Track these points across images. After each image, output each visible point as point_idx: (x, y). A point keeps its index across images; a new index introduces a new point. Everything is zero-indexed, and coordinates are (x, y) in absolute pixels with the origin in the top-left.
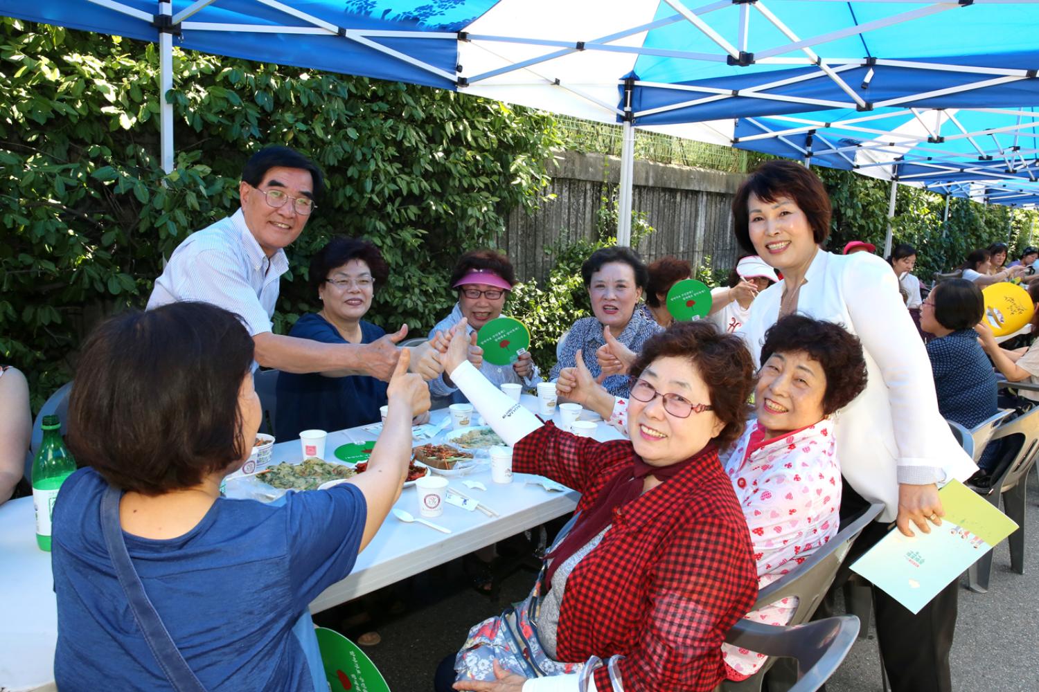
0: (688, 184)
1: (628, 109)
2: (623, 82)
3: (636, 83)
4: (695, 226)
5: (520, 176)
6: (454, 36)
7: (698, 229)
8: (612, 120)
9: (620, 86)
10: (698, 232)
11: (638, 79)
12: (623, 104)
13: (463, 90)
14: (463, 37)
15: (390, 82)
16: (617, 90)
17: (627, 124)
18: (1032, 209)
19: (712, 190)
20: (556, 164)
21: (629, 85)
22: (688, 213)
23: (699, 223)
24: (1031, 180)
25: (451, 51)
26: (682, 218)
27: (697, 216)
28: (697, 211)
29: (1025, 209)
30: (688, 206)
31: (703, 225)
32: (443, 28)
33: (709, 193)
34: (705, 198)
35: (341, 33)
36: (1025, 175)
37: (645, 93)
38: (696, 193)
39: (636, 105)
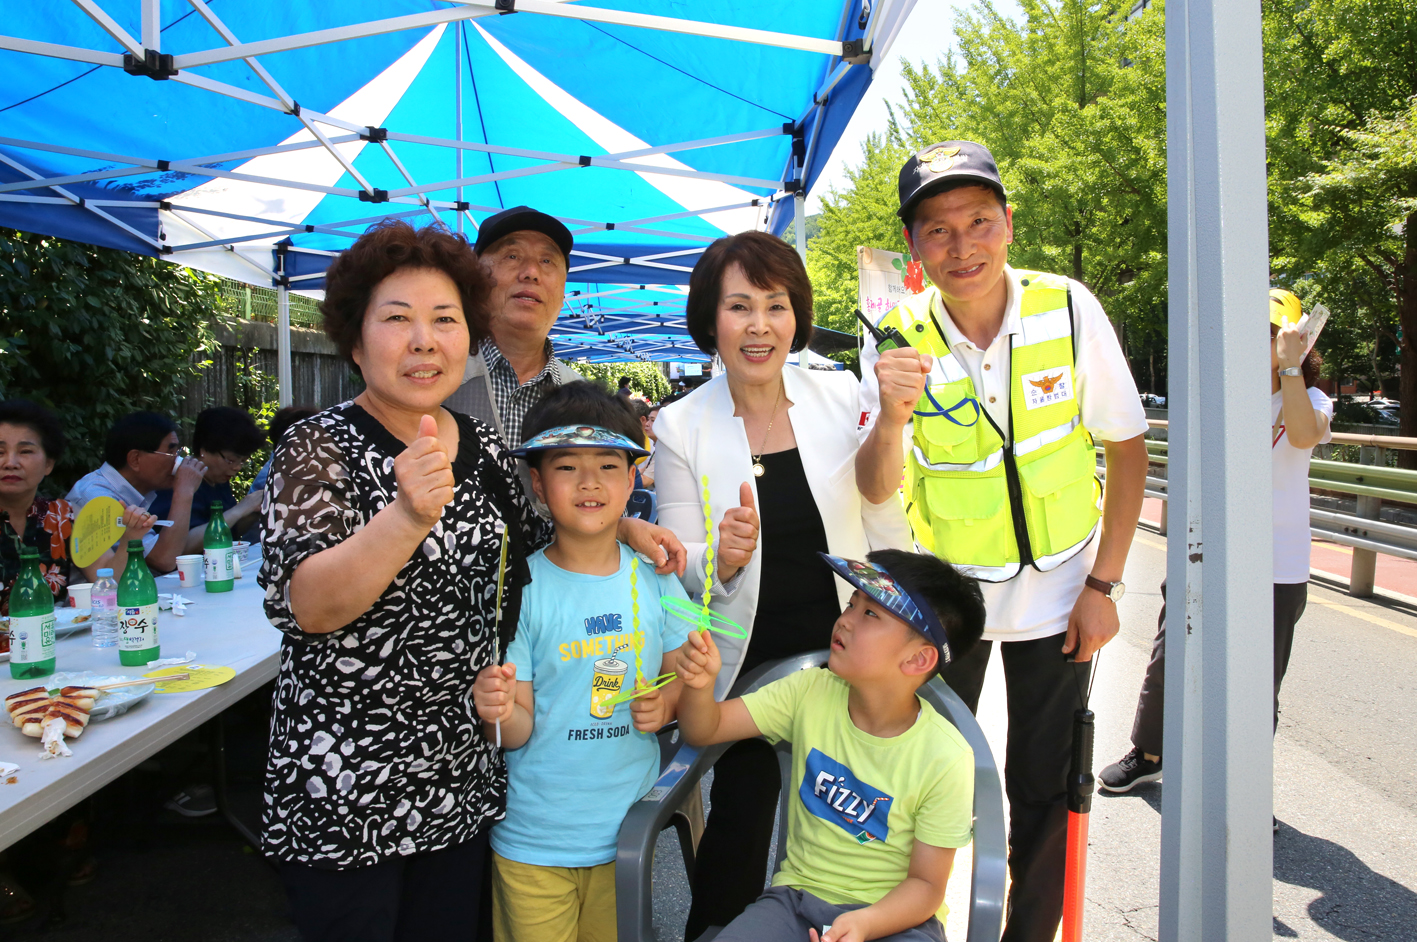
0: (305, 346)
1: (282, 273)
2: (276, 247)
3: (290, 248)
4: (313, 391)
5: (203, 342)
6: (156, 205)
7: (316, 393)
8: (266, 283)
9: (274, 251)
10: (316, 397)
11: (292, 245)
12: (277, 269)
13: (166, 258)
14: (167, 207)
15: (111, 250)
16: (271, 255)
17: (282, 288)
18: (584, 362)
19: (325, 352)
20: (231, 329)
21: (282, 250)
22: (306, 378)
23: (316, 387)
24: (600, 334)
25: (154, 220)
26: (301, 382)
27: (313, 380)
28: (313, 375)
29: (579, 363)
30: (305, 370)
31: (319, 390)
32: (149, 198)
33: (322, 356)
34: (319, 360)
35: (82, 202)
36: (596, 330)
37: (299, 258)
38: (311, 355)
39: (290, 270)
